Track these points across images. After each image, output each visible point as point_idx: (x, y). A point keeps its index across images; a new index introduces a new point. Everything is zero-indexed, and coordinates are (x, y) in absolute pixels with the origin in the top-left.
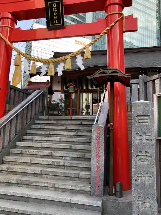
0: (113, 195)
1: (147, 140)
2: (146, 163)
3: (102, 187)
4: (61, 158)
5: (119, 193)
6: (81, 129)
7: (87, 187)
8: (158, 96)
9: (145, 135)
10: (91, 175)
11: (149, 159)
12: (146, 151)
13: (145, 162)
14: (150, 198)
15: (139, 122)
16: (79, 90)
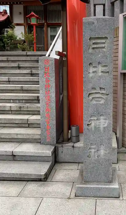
1: (102, 72)
3: (54, 133)
4: (9, 101)
5: (75, 138)
8: (124, 16)
9: (100, 65)
11: (104, 97)
12: (101, 87)
13: (100, 101)
15: (93, 47)
16: (45, 24)
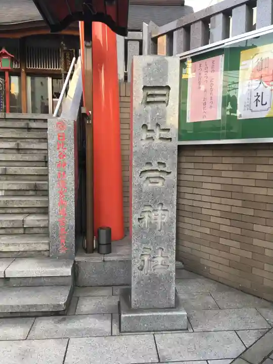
0: (93, 251)
1: (161, 138)
2: (160, 185)
3: (72, 240)
5: (105, 246)
6: (26, 137)
7: (42, 243)
9: (158, 128)
10: (48, 220)
11: (165, 176)
12: (160, 162)
13: (157, 183)
14: (164, 249)
15: (148, 100)
16: (23, 70)
